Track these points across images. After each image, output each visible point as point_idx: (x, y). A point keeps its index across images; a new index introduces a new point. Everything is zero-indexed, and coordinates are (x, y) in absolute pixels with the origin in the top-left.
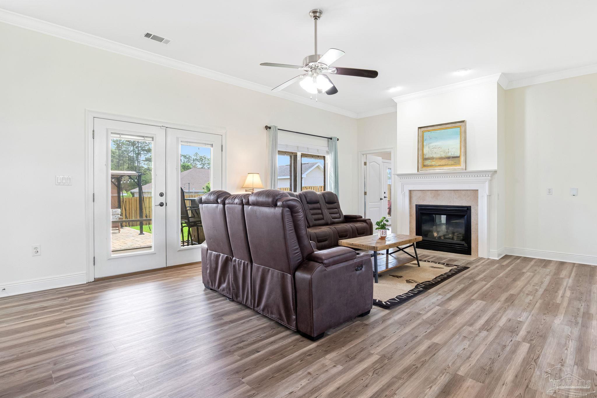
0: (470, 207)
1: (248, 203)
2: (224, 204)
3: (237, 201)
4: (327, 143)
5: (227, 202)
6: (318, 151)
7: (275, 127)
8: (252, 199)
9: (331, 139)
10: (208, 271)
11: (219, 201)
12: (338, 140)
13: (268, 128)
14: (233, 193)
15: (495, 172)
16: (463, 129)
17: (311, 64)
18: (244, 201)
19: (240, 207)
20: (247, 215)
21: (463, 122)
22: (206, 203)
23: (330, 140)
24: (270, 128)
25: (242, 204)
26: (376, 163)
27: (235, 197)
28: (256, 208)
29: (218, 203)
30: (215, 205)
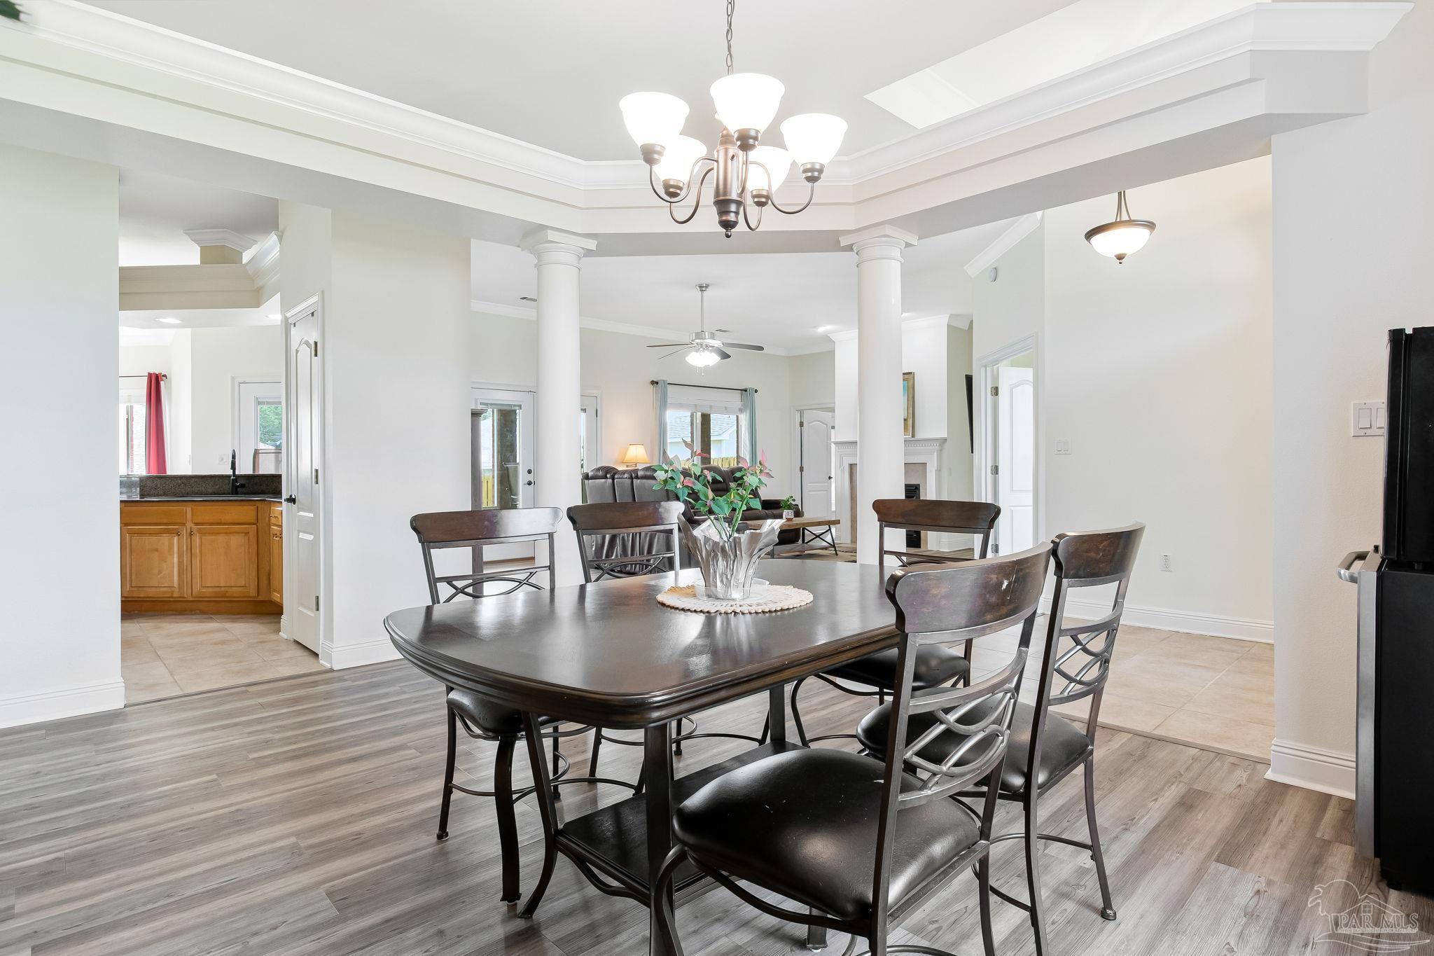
0: (919, 485)
1: (637, 477)
2: (613, 479)
3: (626, 475)
4: (740, 398)
5: (616, 476)
6: (726, 409)
7: (664, 381)
8: (640, 473)
9: (746, 391)
10: (594, 549)
11: (608, 476)
12: (756, 391)
13: (654, 383)
14: (620, 468)
15: (945, 440)
16: (911, 383)
17: (697, 341)
18: (633, 475)
19: (629, 481)
20: (637, 488)
21: (910, 373)
22: (593, 478)
23: (744, 392)
24: (657, 383)
25: (631, 478)
26: (821, 422)
27: (624, 472)
28: (644, 481)
29: (607, 478)
30: (603, 480)
